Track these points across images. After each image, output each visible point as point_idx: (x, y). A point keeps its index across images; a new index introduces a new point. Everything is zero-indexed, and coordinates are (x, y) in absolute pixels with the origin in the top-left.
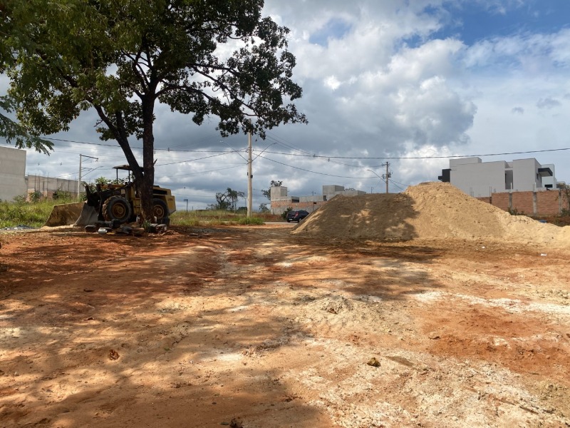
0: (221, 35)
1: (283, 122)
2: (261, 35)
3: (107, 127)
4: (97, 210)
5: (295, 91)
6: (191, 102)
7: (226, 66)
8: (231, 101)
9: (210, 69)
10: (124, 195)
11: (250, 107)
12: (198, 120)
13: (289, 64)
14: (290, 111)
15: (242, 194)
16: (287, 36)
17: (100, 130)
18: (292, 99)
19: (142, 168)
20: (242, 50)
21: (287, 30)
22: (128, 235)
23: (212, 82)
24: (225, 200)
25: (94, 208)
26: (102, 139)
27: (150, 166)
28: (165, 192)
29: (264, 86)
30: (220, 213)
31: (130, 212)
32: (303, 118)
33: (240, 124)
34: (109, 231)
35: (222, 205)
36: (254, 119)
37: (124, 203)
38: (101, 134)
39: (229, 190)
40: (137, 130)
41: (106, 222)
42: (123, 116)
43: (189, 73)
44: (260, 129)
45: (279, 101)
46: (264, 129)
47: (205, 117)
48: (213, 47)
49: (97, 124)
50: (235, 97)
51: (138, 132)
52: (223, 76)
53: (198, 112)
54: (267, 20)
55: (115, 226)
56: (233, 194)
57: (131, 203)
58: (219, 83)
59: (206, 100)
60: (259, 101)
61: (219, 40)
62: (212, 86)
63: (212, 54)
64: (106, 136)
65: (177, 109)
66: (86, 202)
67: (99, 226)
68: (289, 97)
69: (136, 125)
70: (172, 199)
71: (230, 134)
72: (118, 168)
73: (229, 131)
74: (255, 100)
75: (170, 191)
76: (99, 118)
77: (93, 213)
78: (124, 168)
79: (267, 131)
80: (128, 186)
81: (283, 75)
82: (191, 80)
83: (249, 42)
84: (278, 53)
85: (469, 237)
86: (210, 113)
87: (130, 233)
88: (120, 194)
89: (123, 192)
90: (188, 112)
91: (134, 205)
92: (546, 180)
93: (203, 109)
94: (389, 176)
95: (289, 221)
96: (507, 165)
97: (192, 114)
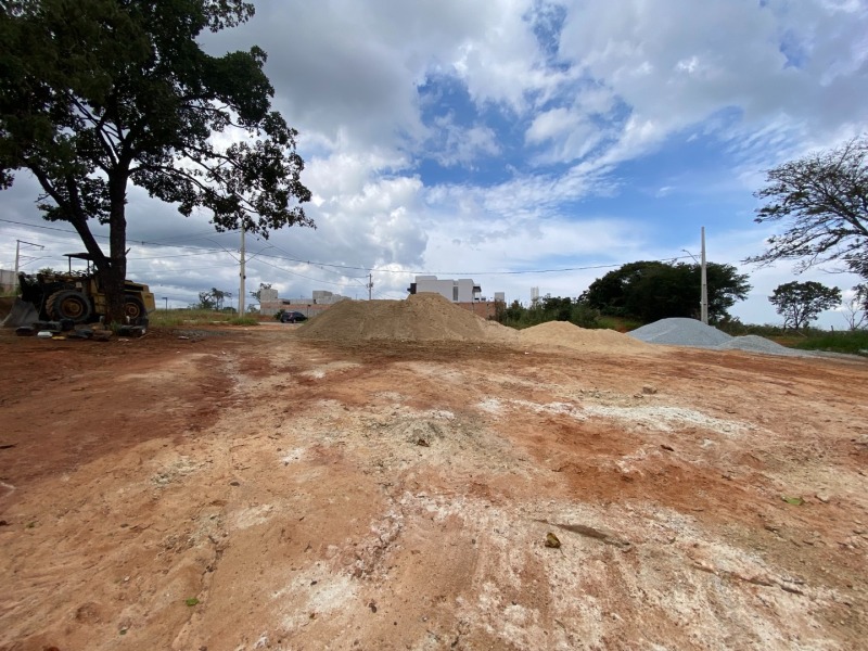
0: (216, 123)
1: (288, 223)
2: (269, 130)
3: (55, 205)
4: (37, 307)
5: (305, 195)
6: (176, 190)
7: (224, 155)
8: (229, 195)
9: (203, 156)
10: (80, 290)
11: (251, 204)
12: (185, 211)
13: (297, 167)
14: (297, 213)
15: (229, 295)
16: (296, 138)
17: (43, 207)
18: (300, 202)
19: (107, 258)
20: (241, 143)
21: (296, 133)
22: (85, 339)
23: (205, 171)
24: (210, 300)
25: (32, 304)
26: (47, 218)
27: (120, 255)
28: (141, 288)
29: (269, 184)
30: (205, 312)
31: (89, 310)
32: (311, 223)
33: (239, 220)
34: (55, 334)
35: (206, 305)
36: (256, 218)
37: (81, 299)
38: (45, 213)
39: (214, 290)
40: (100, 213)
41: (52, 322)
42: (79, 194)
43: (175, 157)
44: (264, 228)
45: (285, 204)
46: (268, 229)
47: (194, 208)
48: (207, 135)
49: (39, 199)
50: (233, 192)
51: (102, 215)
52: (218, 168)
53: (186, 201)
54: (276, 115)
55: (66, 327)
56: (218, 294)
57: (92, 300)
58: (215, 174)
59: (196, 189)
60: (261, 199)
61: (214, 127)
62: (205, 176)
63: (206, 141)
64: (53, 215)
65: (157, 195)
66: (20, 296)
67: (39, 328)
68: (298, 200)
69: (99, 206)
70: (151, 297)
71: (226, 229)
72: (70, 256)
73: (226, 226)
74: (256, 198)
75: (147, 287)
76: (43, 192)
77: (31, 311)
78: (81, 256)
79: (271, 231)
80: (86, 279)
81: (290, 177)
82: (177, 165)
83: (255, 133)
84: (286, 153)
85: (461, 338)
86: (201, 205)
87: (90, 337)
88: (73, 288)
89: (79, 285)
90: (172, 200)
91: (96, 301)
92: (477, 295)
93: (192, 200)
94: (371, 285)
95: (283, 322)
96: (454, 283)
97: (178, 204)
